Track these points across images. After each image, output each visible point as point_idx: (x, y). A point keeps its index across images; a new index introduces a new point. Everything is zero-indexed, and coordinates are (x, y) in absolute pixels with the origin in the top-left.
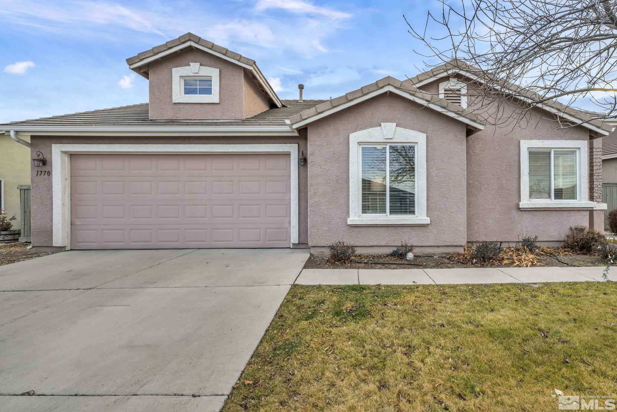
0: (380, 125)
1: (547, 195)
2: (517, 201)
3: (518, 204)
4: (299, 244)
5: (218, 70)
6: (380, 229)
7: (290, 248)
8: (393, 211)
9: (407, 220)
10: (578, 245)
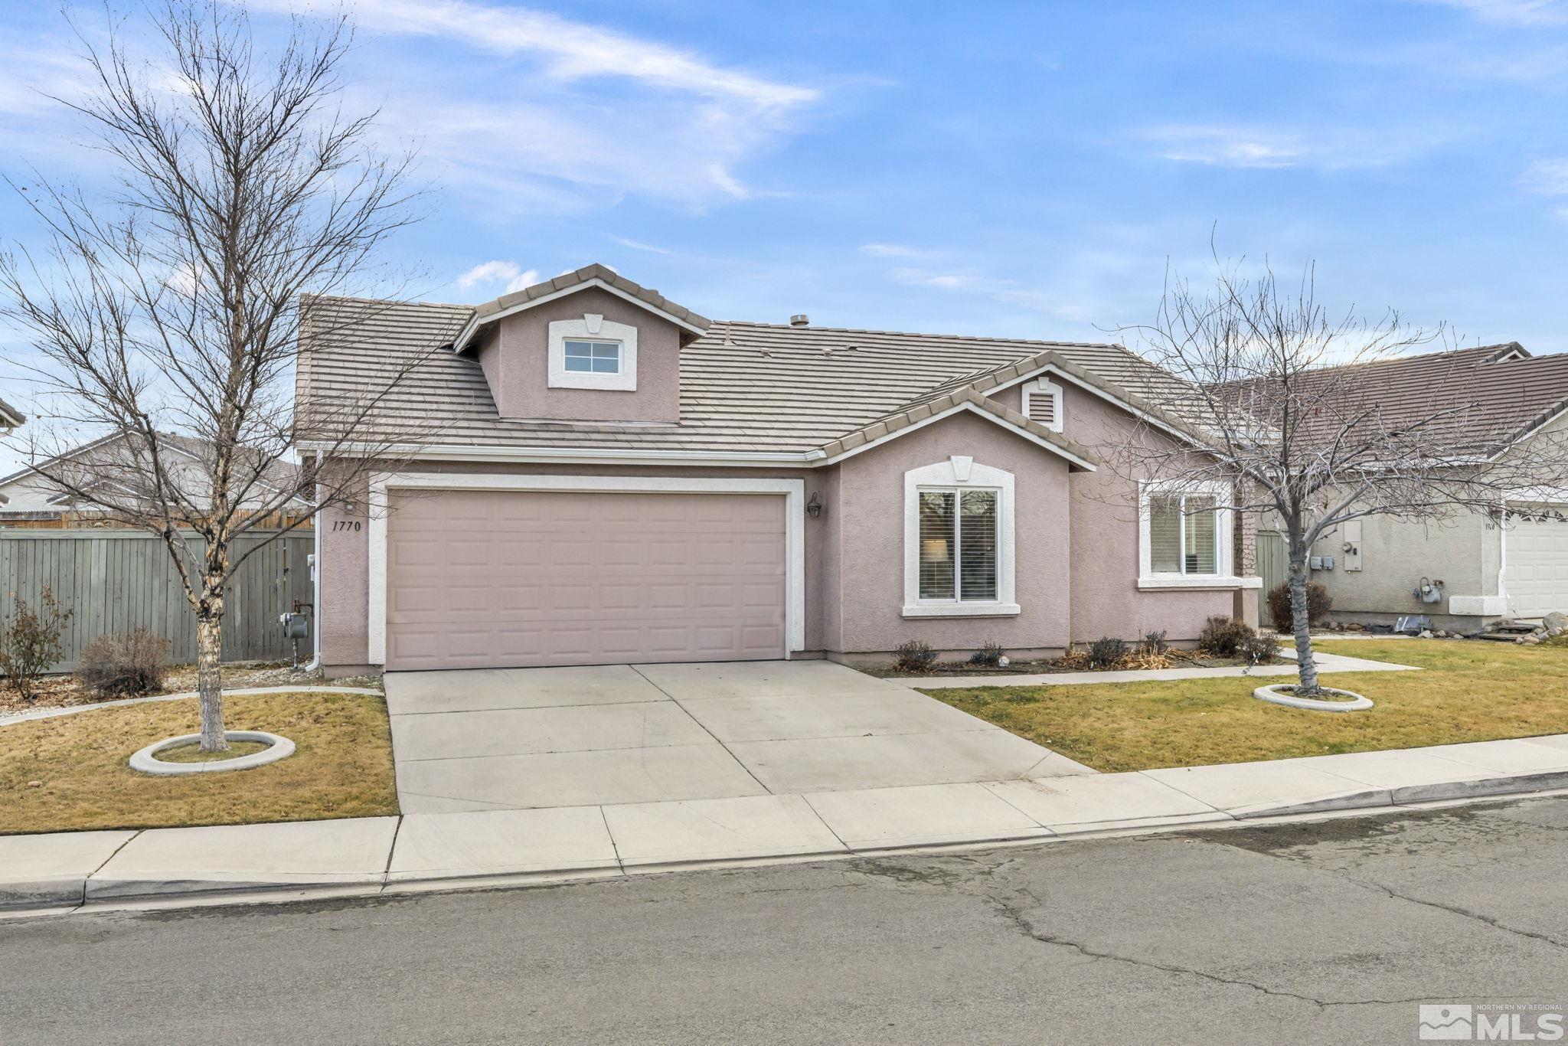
0: (949, 458)
1: (1175, 567)
2: (1134, 577)
3: (1136, 582)
4: (805, 651)
5: (635, 329)
6: (947, 623)
7: (784, 660)
8: (965, 595)
9: (988, 608)
10: (1218, 643)
